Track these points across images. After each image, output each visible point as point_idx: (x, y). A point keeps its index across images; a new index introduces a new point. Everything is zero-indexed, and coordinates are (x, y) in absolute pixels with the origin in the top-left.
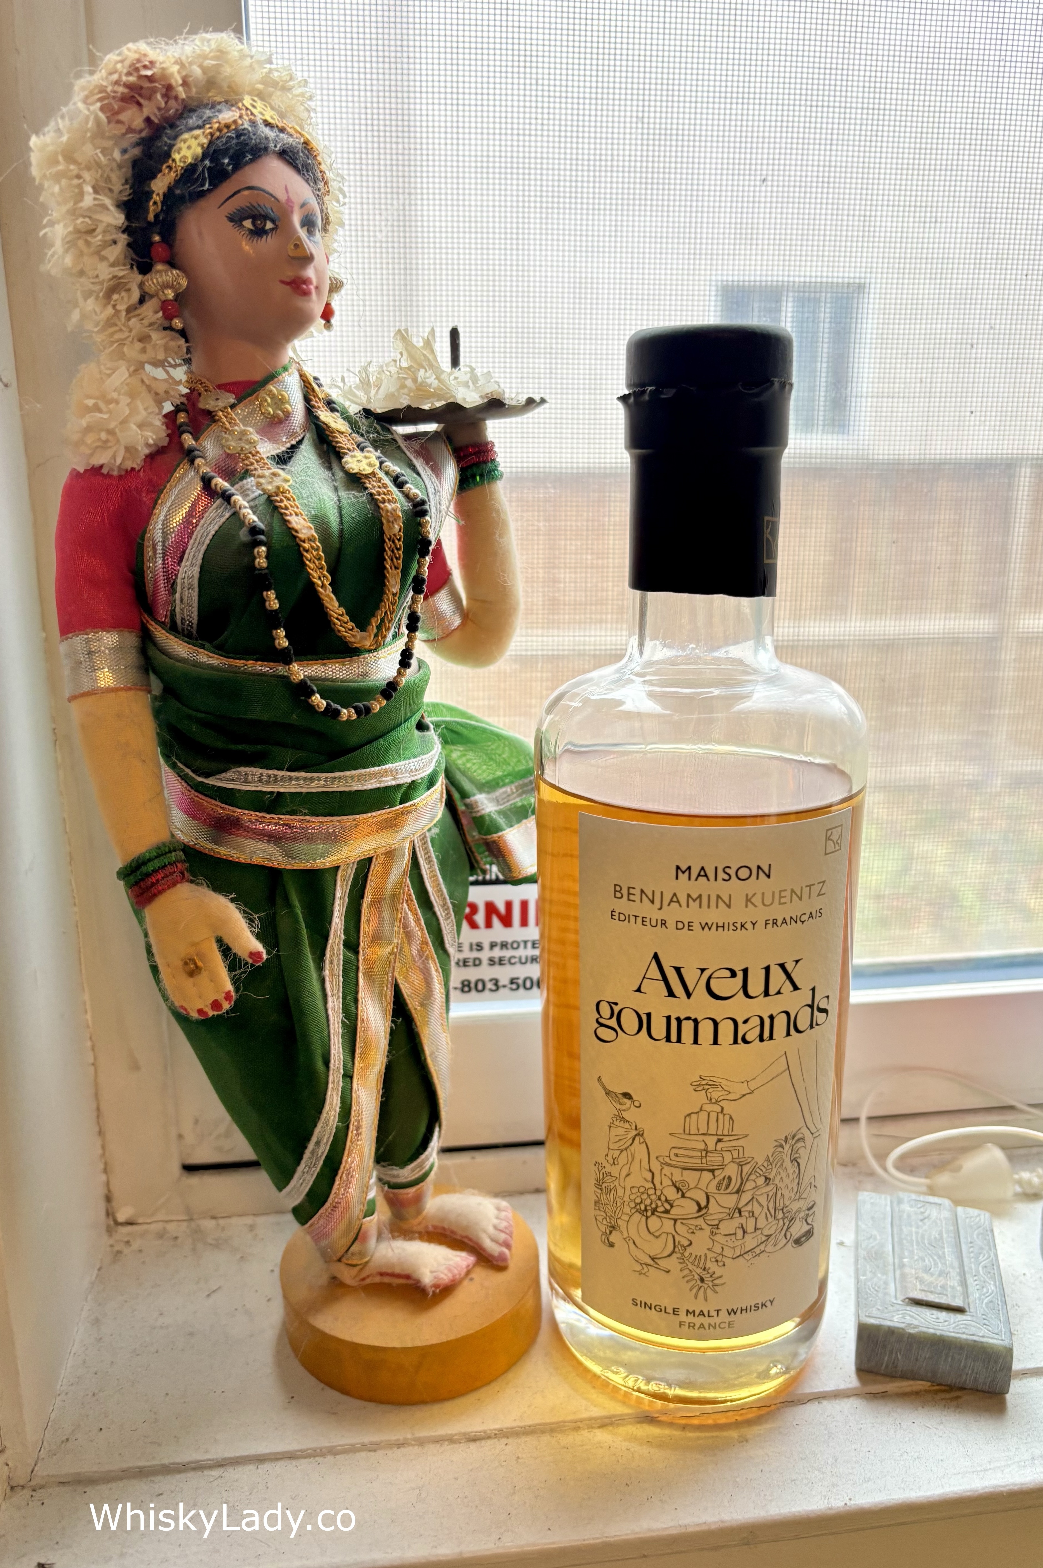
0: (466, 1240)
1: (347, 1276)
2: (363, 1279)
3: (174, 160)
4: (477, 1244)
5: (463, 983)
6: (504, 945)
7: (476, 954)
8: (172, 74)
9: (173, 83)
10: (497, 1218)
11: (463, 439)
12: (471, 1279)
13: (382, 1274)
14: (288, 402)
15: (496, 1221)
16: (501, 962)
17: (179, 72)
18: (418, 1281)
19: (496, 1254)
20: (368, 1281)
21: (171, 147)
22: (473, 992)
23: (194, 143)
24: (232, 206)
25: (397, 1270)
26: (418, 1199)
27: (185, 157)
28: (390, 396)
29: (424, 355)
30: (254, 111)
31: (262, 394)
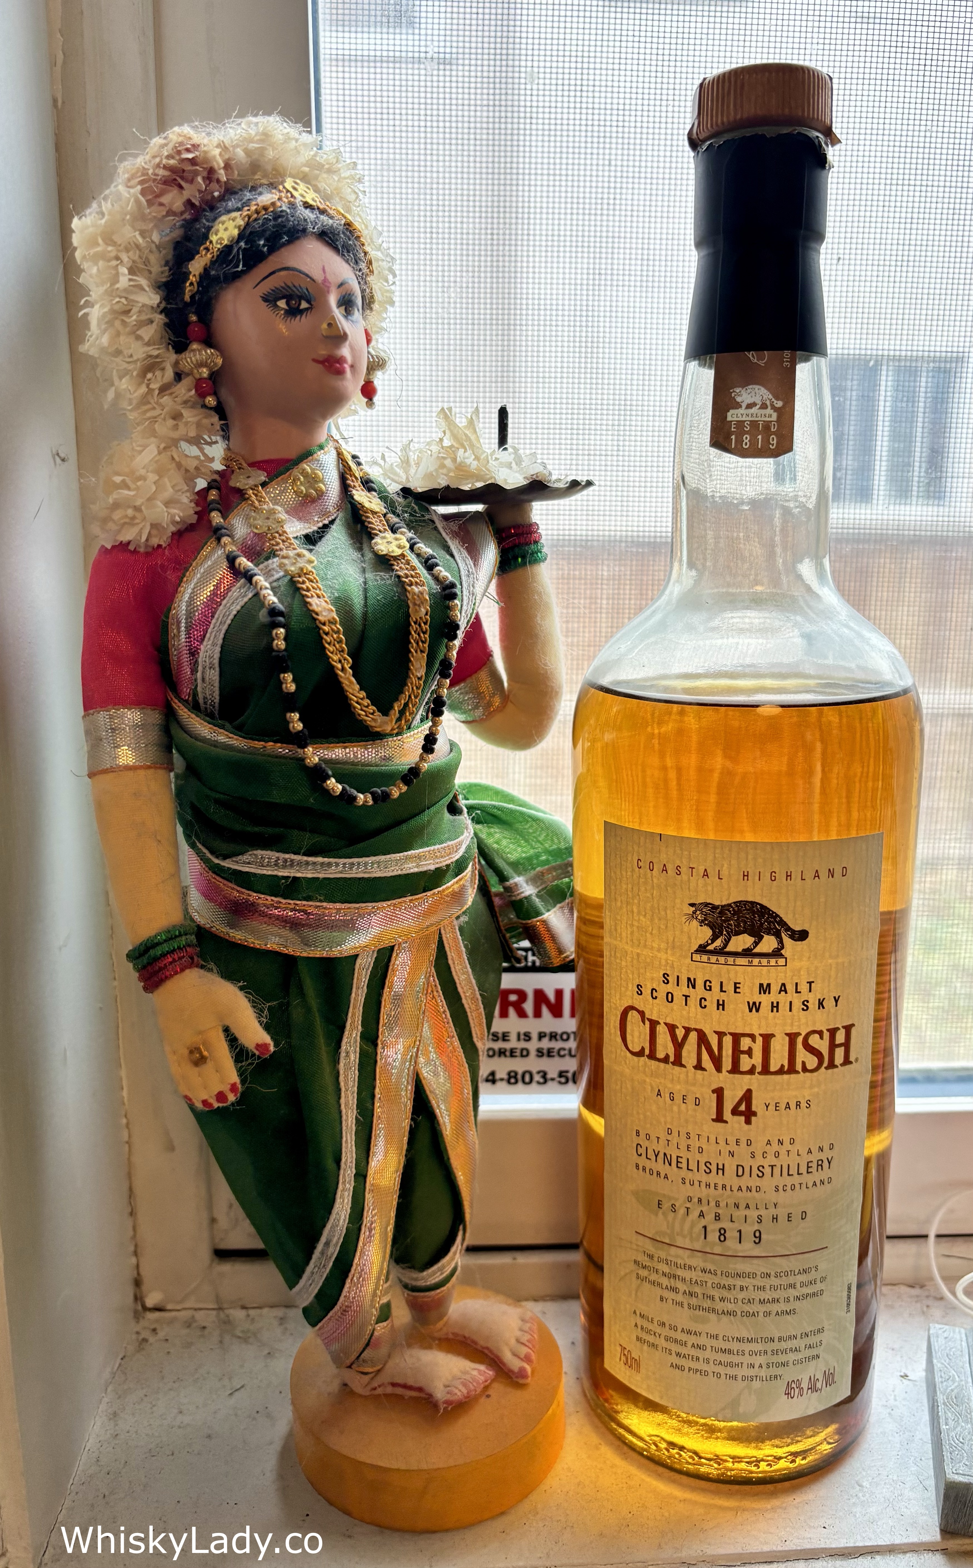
0: (486, 1351)
1: (358, 1384)
2: (375, 1389)
3: (211, 242)
4: (498, 1357)
5: (509, 1074)
6: (553, 1036)
7: (523, 1044)
8: (214, 157)
9: (216, 167)
10: (521, 1330)
11: (505, 520)
12: (488, 1396)
13: (394, 1385)
14: (322, 481)
15: (518, 1334)
16: (550, 1053)
17: (220, 154)
18: (430, 1396)
19: (516, 1370)
20: (379, 1391)
21: (209, 229)
22: (520, 1084)
23: (231, 225)
24: (267, 286)
25: (411, 1382)
26: (440, 1305)
27: (222, 239)
28: (429, 476)
29: (466, 435)
30: (295, 193)
31: (296, 472)
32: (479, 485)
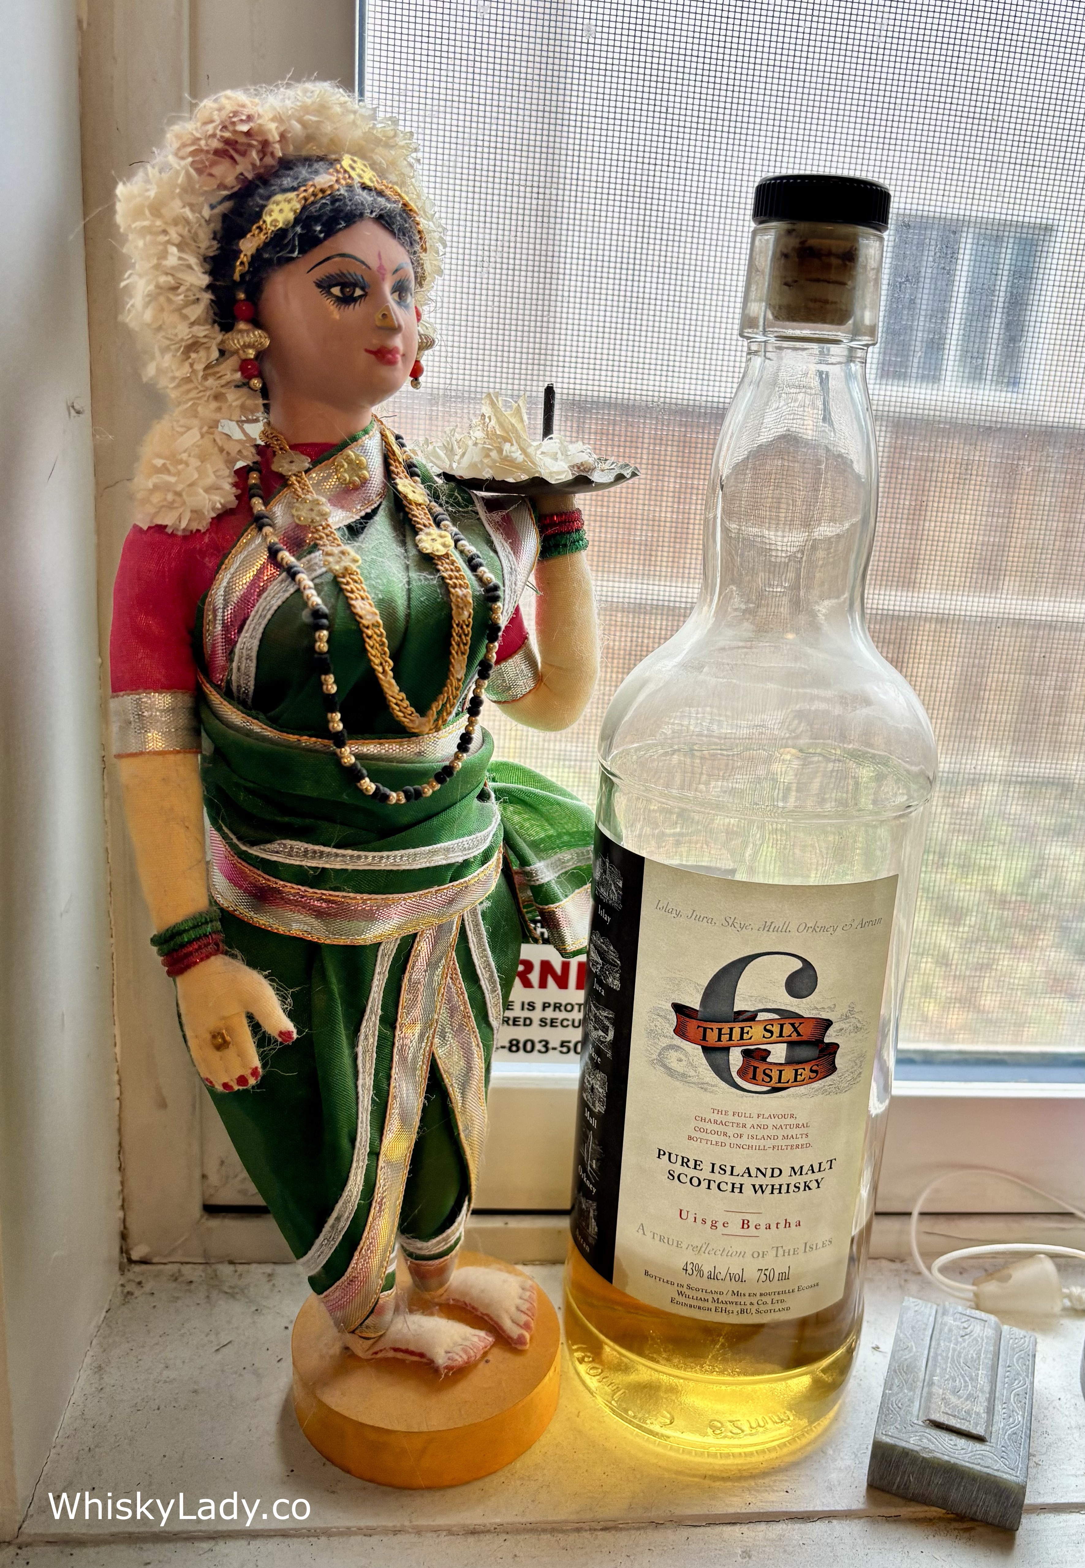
0: (485, 1319)
1: (360, 1348)
2: (376, 1353)
3: (264, 222)
4: (497, 1324)
5: (510, 1042)
6: (557, 1007)
7: (527, 1013)
8: (270, 130)
9: (271, 139)
10: (521, 1298)
11: (549, 506)
13: (395, 1349)
14: (366, 468)
15: (517, 1301)
16: (552, 1023)
17: (277, 128)
18: (431, 1360)
19: (515, 1336)
21: (263, 207)
22: (521, 1053)
23: (286, 207)
24: (321, 272)
25: (412, 1347)
26: (442, 1272)
27: (276, 221)
28: (473, 466)
29: (513, 425)
30: (353, 173)
31: (340, 459)
32: (524, 477)
